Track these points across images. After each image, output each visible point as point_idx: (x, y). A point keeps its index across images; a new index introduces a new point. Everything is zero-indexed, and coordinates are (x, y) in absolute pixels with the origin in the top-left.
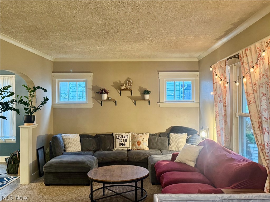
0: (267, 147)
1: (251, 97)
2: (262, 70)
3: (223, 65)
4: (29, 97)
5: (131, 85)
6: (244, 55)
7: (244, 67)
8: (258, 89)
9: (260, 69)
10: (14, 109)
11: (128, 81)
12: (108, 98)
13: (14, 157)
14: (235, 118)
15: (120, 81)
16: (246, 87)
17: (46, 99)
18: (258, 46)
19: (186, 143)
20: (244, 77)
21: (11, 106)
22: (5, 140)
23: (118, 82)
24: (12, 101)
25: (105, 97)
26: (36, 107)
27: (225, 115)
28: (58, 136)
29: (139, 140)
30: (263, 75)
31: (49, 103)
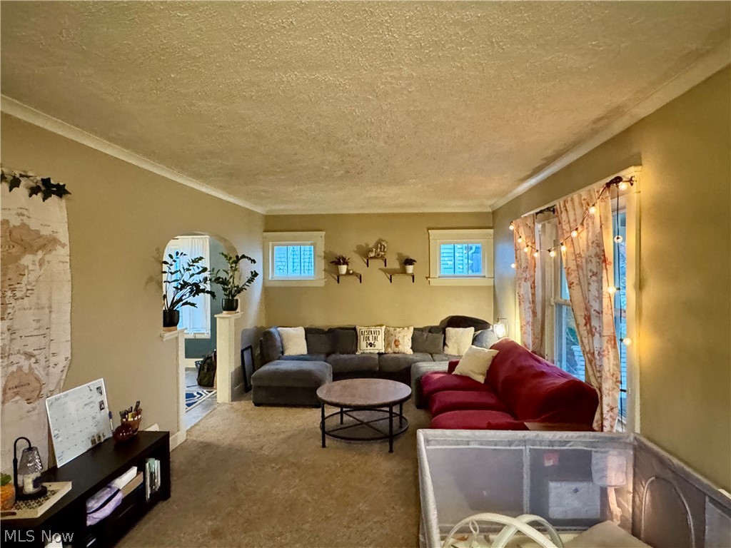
0: (598, 358)
1: (573, 276)
2: (590, 234)
3: (529, 222)
4: (229, 272)
5: (384, 251)
6: (562, 209)
7: (562, 227)
8: (584, 263)
9: (588, 232)
10: (208, 292)
11: (379, 244)
12: (348, 271)
13: (208, 361)
14: (550, 308)
15: (367, 245)
16: (566, 260)
17: (255, 275)
18: (584, 196)
19: (472, 344)
20: (562, 244)
21: (203, 288)
22: (195, 334)
23: (364, 245)
24: (205, 279)
25: (343, 269)
26: (240, 287)
27: (534, 302)
28: (273, 330)
29: (397, 338)
30: (593, 243)
31: (259, 280)
